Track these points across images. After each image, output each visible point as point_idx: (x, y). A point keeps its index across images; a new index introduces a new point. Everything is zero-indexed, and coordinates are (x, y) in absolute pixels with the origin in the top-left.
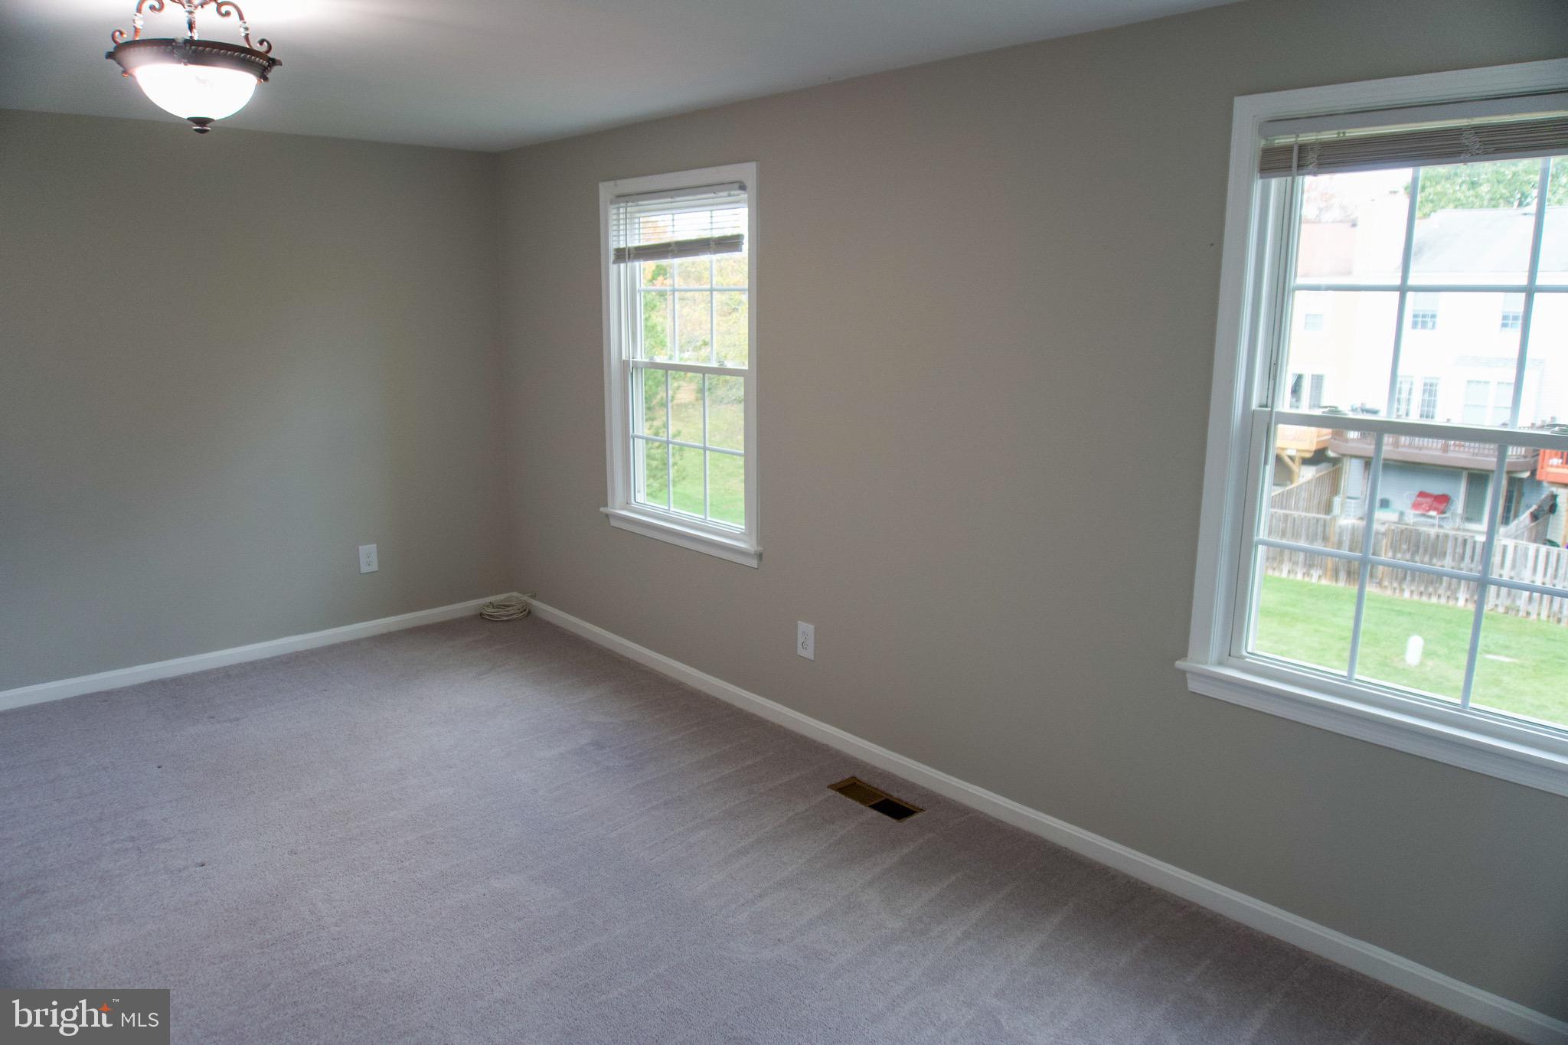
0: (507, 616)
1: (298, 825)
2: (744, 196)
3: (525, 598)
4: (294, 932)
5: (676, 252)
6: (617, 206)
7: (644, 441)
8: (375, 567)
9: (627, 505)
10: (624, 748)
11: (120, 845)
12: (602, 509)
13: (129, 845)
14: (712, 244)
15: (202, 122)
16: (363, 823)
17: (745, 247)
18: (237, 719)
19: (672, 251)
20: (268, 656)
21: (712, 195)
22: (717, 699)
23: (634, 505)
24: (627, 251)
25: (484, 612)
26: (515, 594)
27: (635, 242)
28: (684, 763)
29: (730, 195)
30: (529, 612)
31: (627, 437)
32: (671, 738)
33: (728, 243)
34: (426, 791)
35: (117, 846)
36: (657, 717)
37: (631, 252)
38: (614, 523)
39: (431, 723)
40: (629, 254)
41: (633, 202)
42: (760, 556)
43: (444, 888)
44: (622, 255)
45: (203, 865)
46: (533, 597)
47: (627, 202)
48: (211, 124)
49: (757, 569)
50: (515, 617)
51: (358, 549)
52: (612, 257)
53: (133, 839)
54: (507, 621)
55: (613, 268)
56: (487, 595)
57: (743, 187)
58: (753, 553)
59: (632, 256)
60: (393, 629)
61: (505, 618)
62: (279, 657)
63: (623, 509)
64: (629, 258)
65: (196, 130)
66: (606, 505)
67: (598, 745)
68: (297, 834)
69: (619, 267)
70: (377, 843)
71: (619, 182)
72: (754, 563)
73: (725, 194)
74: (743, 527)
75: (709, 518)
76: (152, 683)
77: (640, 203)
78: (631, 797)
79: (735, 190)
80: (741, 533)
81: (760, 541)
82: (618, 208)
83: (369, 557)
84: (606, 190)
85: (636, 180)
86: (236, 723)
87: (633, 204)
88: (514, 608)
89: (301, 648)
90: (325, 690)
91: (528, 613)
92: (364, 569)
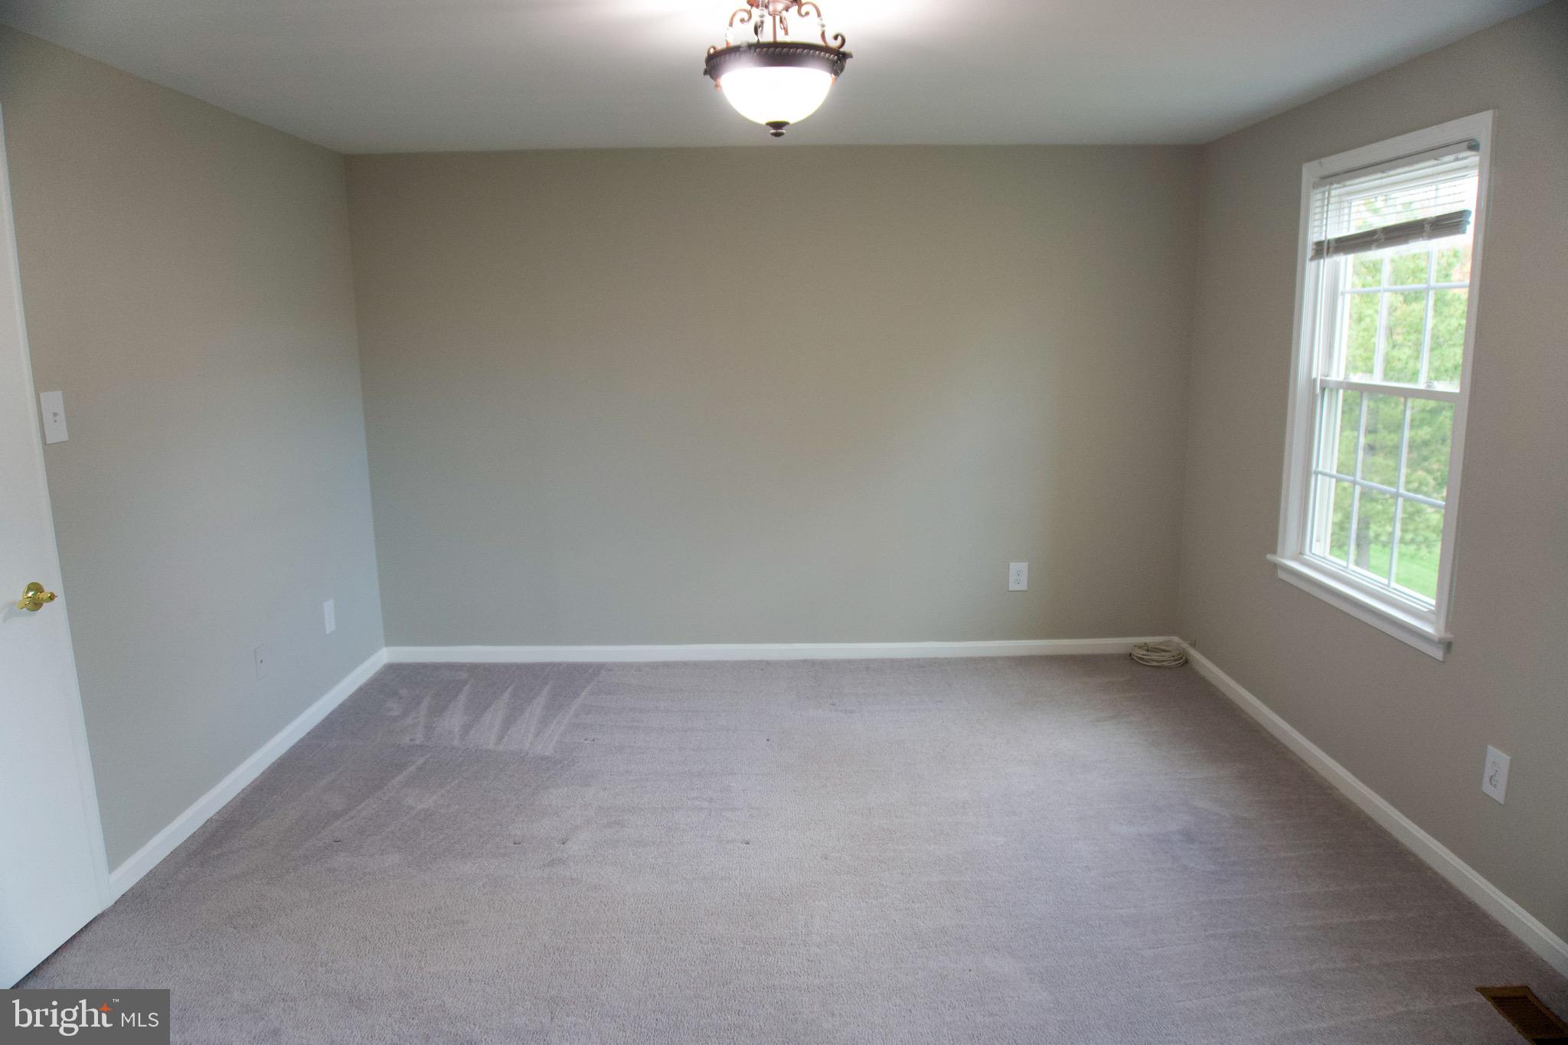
0: (1157, 661)
1: (844, 830)
2: (1473, 158)
3: (1185, 645)
4: (780, 939)
5: (1383, 240)
6: (1322, 189)
7: (1334, 480)
8: (1023, 586)
9: (1299, 556)
10: (1218, 849)
11: (700, 803)
12: (1269, 557)
13: (706, 804)
14: (1427, 227)
15: (778, 126)
16: (902, 848)
17: (1470, 228)
18: (852, 712)
19: (1376, 240)
20: (909, 657)
21: (1433, 162)
22: (1370, 819)
23: (1307, 557)
24: (1326, 243)
25: (1133, 653)
26: (1176, 639)
27: (1333, 232)
28: (1285, 890)
29: (1457, 159)
30: (1186, 662)
31: (1307, 473)
32: (1282, 854)
33: (1446, 224)
34: (978, 833)
35: (697, 803)
36: (1278, 822)
37: (1331, 245)
38: (1282, 575)
39: (1021, 761)
40: (1328, 248)
41: (1338, 182)
42: (1448, 646)
43: (936, 946)
44: (1323, 249)
45: (748, 843)
46: (1193, 645)
47: (1332, 184)
48: (786, 127)
49: (1442, 662)
50: (1165, 664)
51: (1009, 565)
52: (1310, 253)
53: (711, 800)
54: (1158, 667)
55: (1310, 267)
56: (1141, 635)
57: (1473, 147)
58: (1436, 640)
59: (1331, 250)
60: (1034, 653)
61: (1155, 664)
62: (918, 659)
63: (1294, 559)
64: (1328, 252)
65: (772, 134)
66: (1274, 552)
67: (1189, 837)
68: (838, 840)
69: (1318, 265)
70: (902, 874)
71: (1324, 160)
72: (1438, 654)
73: (1451, 157)
74: (1433, 602)
75: (1394, 585)
76: (805, 661)
77: (1348, 183)
78: (1195, 913)
79: (1461, 151)
80: (1430, 611)
81: (1449, 626)
82: (1324, 192)
83: (1019, 575)
84: (1309, 172)
85: (1342, 155)
86: (849, 715)
87: (1338, 186)
88: (1169, 654)
89: (942, 655)
90: (941, 702)
91: (1184, 662)
92: (1013, 587)
